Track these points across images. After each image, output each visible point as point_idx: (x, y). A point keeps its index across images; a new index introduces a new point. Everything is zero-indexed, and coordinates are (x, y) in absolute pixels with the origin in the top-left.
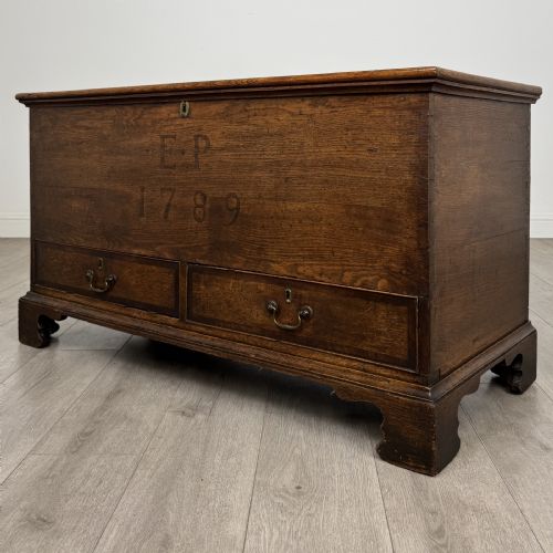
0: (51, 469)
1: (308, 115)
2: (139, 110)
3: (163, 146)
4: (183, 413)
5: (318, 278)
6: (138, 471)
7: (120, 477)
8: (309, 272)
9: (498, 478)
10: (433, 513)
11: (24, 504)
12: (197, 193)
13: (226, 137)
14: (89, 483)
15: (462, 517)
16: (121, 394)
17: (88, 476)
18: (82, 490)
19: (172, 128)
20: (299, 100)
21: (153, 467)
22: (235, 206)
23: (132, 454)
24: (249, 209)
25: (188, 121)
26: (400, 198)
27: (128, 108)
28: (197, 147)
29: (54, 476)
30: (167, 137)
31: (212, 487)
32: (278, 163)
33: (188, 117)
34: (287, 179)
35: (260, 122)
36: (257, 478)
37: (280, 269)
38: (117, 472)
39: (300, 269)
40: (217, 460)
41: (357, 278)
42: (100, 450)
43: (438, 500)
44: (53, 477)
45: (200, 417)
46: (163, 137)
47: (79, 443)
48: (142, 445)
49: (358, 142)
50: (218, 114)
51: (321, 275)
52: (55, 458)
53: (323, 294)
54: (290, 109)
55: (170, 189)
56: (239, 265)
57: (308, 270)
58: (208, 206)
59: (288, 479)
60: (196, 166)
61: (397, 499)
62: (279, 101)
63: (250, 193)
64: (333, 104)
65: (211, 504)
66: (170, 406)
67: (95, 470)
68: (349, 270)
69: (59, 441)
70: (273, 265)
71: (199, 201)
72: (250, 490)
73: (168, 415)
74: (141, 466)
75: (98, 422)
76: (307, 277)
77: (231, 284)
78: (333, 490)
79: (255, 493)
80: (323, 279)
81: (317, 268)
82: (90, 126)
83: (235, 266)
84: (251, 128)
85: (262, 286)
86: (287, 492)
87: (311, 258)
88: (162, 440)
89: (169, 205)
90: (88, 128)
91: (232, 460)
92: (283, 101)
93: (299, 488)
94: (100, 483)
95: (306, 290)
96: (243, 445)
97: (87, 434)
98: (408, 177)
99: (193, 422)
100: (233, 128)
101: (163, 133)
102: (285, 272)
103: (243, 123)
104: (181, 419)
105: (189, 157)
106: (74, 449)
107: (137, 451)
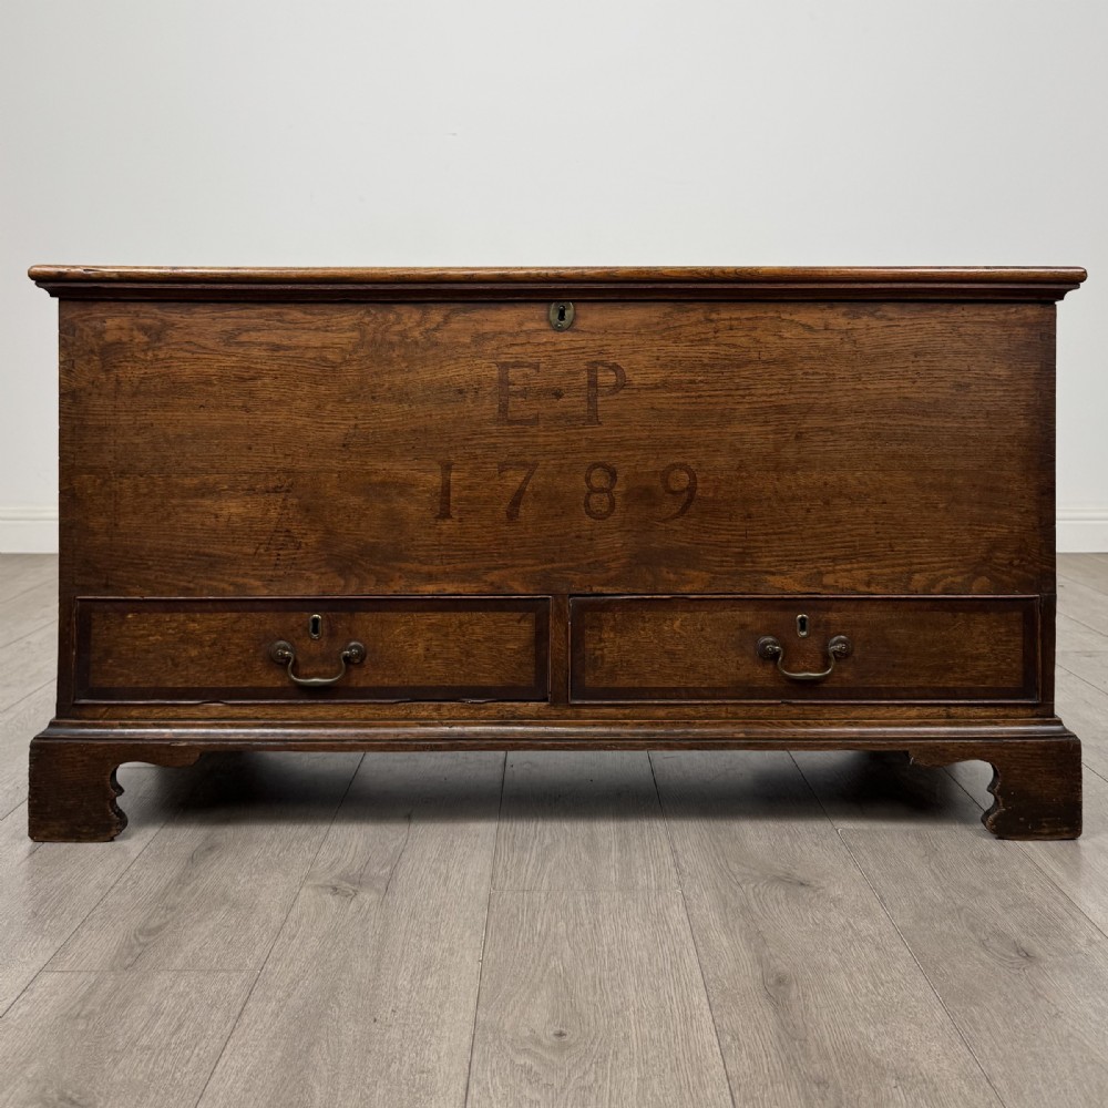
0: (84, 1000)
1: (840, 332)
2: (436, 314)
3: (504, 382)
4: (335, 889)
5: (863, 588)
6: (250, 1004)
7: (218, 1016)
8: (845, 582)
9: (939, 1014)
10: (821, 1083)
11: (33, 1069)
12: (595, 466)
13: (664, 366)
14: (158, 1029)
15: (875, 1091)
16: (215, 854)
17: (156, 1013)
18: (145, 1041)
19: (529, 349)
20: (824, 306)
21: (280, 994)
22: (685, 484)
23: (239, 970)
24: (716, 489)
25: (569, 336)
26: (1011, 455)
27: (404, 310)
28: (593, 383)
29: (92, 1013)
30: (517, 365)
31: (395, 1034)
32: (781, 409)
33: (570, 328)
34: (799, 436)
35: (743, 341)
36: (481, 1017)
37: (789, 584)
38: (212, 1006)
39: (829, 580)
40: (403, 982)
41: (936, 581)
42: (179, 962)
43: (828, 1058)
44: (88, 1017)
45: (368, 897)
46: (504, 366)
47: (138, 950)
48: (257, 952)
49: (937, 373)
50: (647, 326)
51: (868, 584)
52: (92, 978)
53: (872, 615)
54: (803, 321)
55: (524, 464)
56: (696, 587)
57: (843, 579)
58: (619, 489)
59: (539, 1018)
60: (593, 418)
61: (750, 1055)
62: (782, 307)
63: (720, 461)
64: (890, 315)
65: (395, 1067)
66: (308, 877)
67: (169, 1003)
68: (920, 571)
69: (99, 946)
70: (769, 578)
71: (599, 480)
72: (467, 1039)
73: (306, 894)
74: (257, 993)
75: (172, 908)
76: (843, 591)
77: (677, 622)
78: (626, 1037)
79: (479, 1046)
80: (872, 589)
81: (862, 575)
82: (285, 342)
83: (686, 589)
84: (722, 351)
85: (748, 616)
86: (538, 1042)
87: (847, 558)
88: (296, 942)
89: (520, 492)
90: (276, 348)
91: (430, 982)
92: (790, 308)
93: (561, 1034)
94: (180, 1026)
95: (839, 611)
96: (451, 951)
97: (150, 933)
98: (1022, 424)
99: (353, 906)
100: (680, 350)
101: (503, 359)
102: (798, 588)
103: (705, 341)
104: (332, 901)
105: (574, 403)
106: (129, 960)
107: (250, 964)
